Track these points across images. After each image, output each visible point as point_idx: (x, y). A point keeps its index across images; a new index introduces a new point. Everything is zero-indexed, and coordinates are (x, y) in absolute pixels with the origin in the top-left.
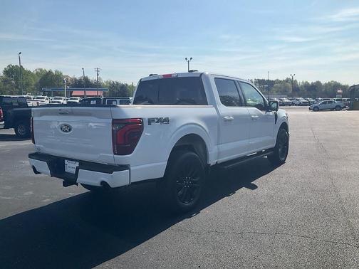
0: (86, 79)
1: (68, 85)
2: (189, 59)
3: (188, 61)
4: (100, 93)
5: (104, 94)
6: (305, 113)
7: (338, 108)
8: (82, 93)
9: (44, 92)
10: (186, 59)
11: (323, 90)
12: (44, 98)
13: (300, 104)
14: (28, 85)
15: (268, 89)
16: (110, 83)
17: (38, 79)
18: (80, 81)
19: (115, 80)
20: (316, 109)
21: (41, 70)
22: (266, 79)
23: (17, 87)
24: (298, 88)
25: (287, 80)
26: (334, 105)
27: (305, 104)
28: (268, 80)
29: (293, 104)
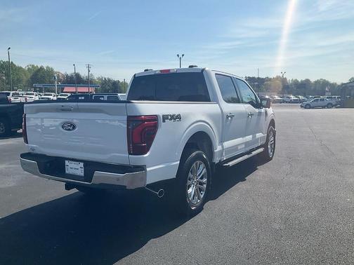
0: (78, 75)
1: (59, 80)
2: (180, 56)
3: (180, 57)
4: (92, 90)
5: (96, 90)
6: (297, 110)
7: (329, 106)
8: (73, 89)
9: (35, 88)
10: (178, 56)
11: (312, 88)
12: (33, 94)
13: (291, 102)
14: (19, 81)
15: (258, 86)
16: (101, 79)
17: (29, 76)
18: (71, 77)
19: (106, 77)
20: (308, 107)
21: (33, 66)
22: (256, 77)
23: (7, 84)
24: (288, 86)
25: (278, 78)
26: (325, 103)
27: (295, 102)
28: (258, 78)
29: (284, 102)
